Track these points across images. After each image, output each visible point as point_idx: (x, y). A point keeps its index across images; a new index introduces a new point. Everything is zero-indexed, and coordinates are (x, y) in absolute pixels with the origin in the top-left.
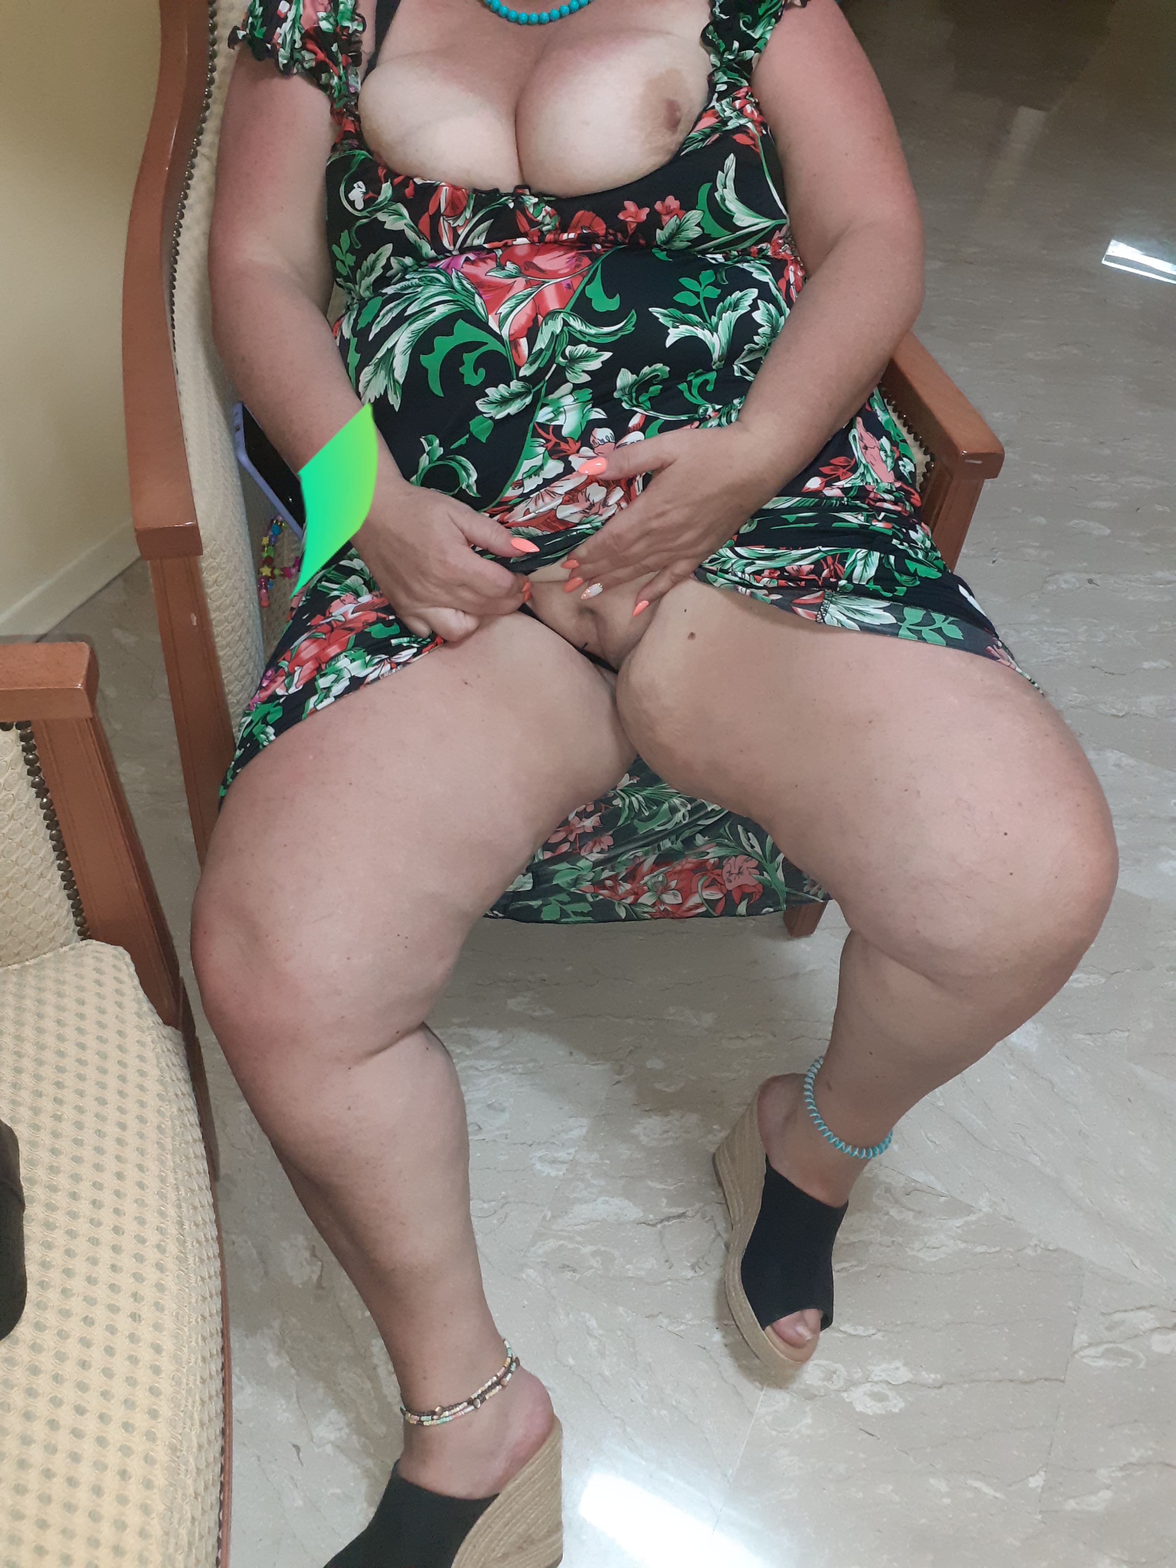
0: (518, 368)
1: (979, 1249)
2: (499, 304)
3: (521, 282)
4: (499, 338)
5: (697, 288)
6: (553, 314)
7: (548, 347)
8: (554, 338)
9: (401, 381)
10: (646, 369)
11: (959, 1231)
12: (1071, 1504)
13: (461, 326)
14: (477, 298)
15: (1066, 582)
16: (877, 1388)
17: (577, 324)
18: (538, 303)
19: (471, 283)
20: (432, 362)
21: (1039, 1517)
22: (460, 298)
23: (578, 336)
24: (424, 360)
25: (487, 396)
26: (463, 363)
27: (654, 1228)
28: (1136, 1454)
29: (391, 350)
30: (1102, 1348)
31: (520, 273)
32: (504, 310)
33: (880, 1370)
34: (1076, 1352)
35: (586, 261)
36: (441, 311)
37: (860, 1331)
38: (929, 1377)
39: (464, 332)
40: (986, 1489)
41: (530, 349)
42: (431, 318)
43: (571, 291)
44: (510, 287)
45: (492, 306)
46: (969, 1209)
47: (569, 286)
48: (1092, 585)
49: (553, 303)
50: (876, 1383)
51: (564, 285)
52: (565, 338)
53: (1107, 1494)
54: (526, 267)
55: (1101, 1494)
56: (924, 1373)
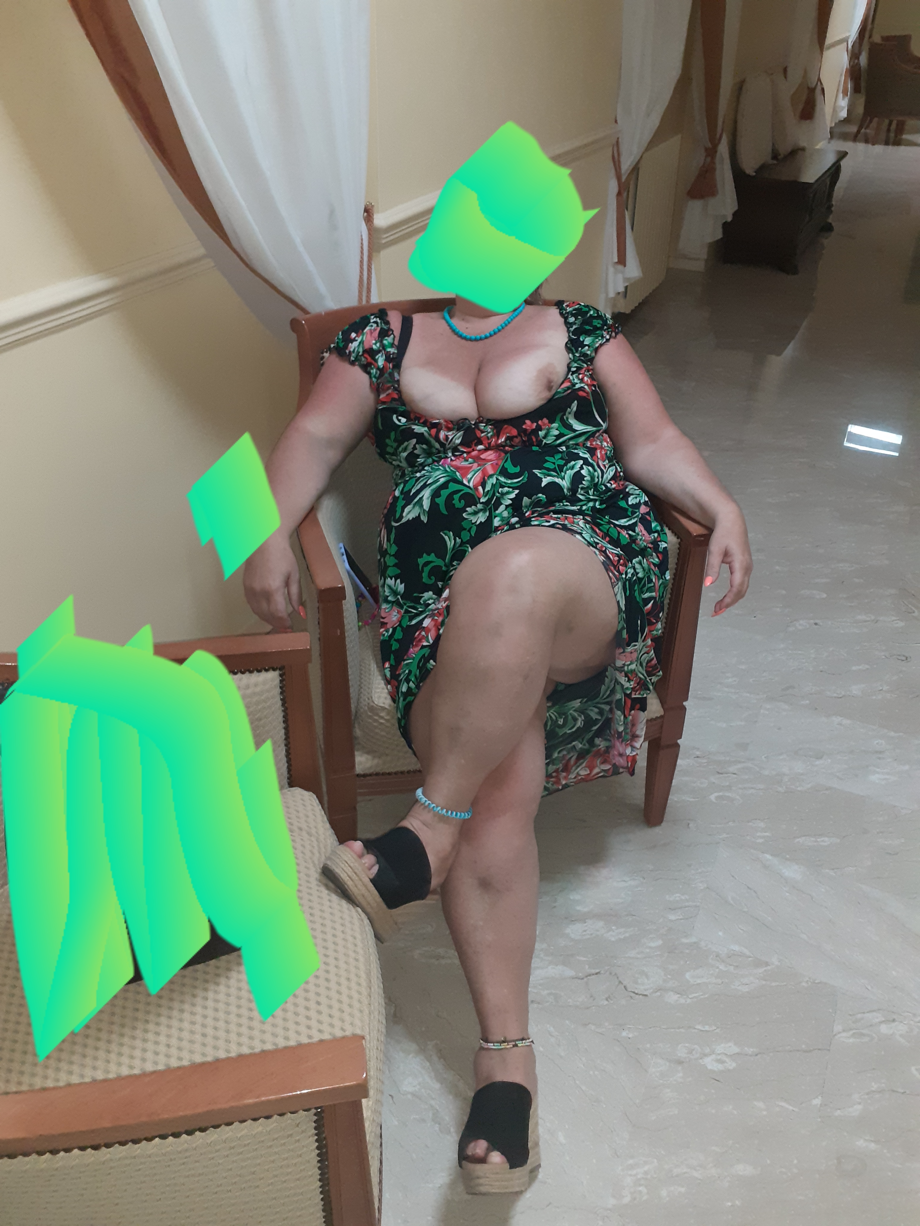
0: (479, 499)
1: (774, 984)
2: (467, 473)
3: (476, 465)
4: (469, 487)
5: (554, 461)
6: (491, 476)
7: (491, 489)
8: (493, 485)
9: (427, 510)
10: (535, 497)
11: (762, 975)
12: (838, 1113)
13: (451, 485)
14: (457, 473)
15: (800, 625)
16: (719, 1057)
17: (502, 479)
18: (484, 472)
19: (454, 468)
20: (441, 501)
21: (819, 1120)
22: (449, 474)
23: (503, 484)
24: (437, 500)
25: (467, 511)
26: (454, 499)
27: (583, 981)
28: (875, 1086)
29: (421, 498)
30: (851, 1032)
31: (475, 462)
32: (469, 476)
33: (720, 1048)
34: (835, 1035)
35: (503, 455)
36: (442, 480)
37: (707, 1028)
38: (750, 1051)
39: (453, 487)
40: (787, 1106)
41: (484, 490)
42: (438, 484)
43: (498, 466)
44: (471, 467)
45: (464, 475)
46: (767, 964)
47: (497, 464)
48: (817, 626)
49: (491, 472)
50: (719, 1054)
51: (495, 464)
52: (498, 485)
53: (860, 1107)
54: (477, 459)
55: (855, 1107)
56: (746, 1048)
